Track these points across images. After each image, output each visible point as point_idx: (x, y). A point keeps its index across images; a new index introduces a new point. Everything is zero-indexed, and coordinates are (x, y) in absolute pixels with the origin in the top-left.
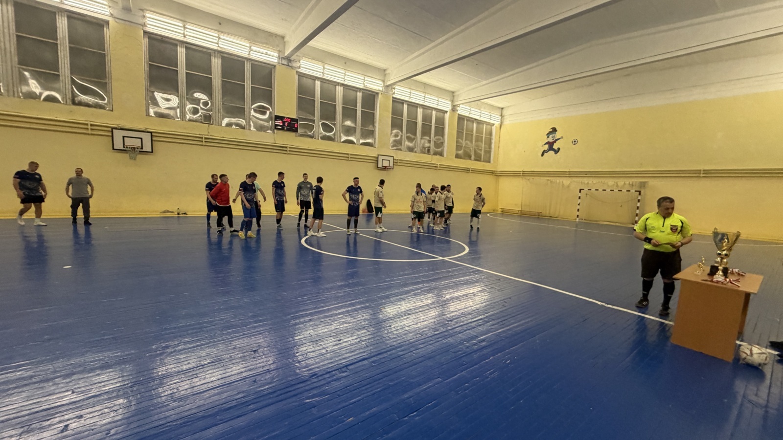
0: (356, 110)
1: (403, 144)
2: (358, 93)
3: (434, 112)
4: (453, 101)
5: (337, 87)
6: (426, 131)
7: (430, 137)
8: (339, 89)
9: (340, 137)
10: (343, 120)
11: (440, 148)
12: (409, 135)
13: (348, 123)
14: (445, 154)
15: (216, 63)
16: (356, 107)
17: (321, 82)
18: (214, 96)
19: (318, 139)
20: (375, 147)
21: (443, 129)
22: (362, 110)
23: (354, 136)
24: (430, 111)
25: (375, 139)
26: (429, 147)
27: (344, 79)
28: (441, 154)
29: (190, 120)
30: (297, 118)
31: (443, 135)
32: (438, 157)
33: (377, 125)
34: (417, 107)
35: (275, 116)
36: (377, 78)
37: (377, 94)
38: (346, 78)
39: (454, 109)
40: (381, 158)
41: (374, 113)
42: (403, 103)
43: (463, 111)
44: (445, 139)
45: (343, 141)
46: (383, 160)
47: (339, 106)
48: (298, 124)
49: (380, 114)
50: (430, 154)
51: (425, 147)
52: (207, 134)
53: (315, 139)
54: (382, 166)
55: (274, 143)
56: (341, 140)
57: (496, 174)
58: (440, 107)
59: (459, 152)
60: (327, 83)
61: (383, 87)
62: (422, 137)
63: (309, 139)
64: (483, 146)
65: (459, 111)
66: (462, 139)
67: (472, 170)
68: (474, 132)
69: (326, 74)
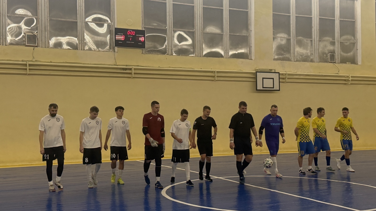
0: (223, 10)
1: (292, 51)
6: (327, 29)
7: (333, 37)
9: (202, 50)
10: (205, 25)
11: (350, 52)
12: (301, 37)
13: (212, 29)
14: (359, 59)
16: (222, 6)
18: (40, 11)
19: (172, 55)
20: (251, 59)
21: (353, 23)
22: (230, 10)
23: (220, 47)
25: (250, 47)
26: (333, 52)
28: (353, 61)
29: (11, 44)
30: (144, 29)
31: (353, 33)
32: (348, 65)
33: (252, 27)
35: (115, 28)
40: (260, 76)
41: (247, 12)
44: (358, 38)
45: (206, 54)
46: (263, 78)
47: (198, 7)
48: (144, 37)
49: (255, 12)
50: (335, 63)
51: (327, 52)
52: (31, 60)
53: (168, 55)
54: (263, 87)
55: (115, 65)
56: (202, 53)
62: (320, 38)
63: (160, 56)
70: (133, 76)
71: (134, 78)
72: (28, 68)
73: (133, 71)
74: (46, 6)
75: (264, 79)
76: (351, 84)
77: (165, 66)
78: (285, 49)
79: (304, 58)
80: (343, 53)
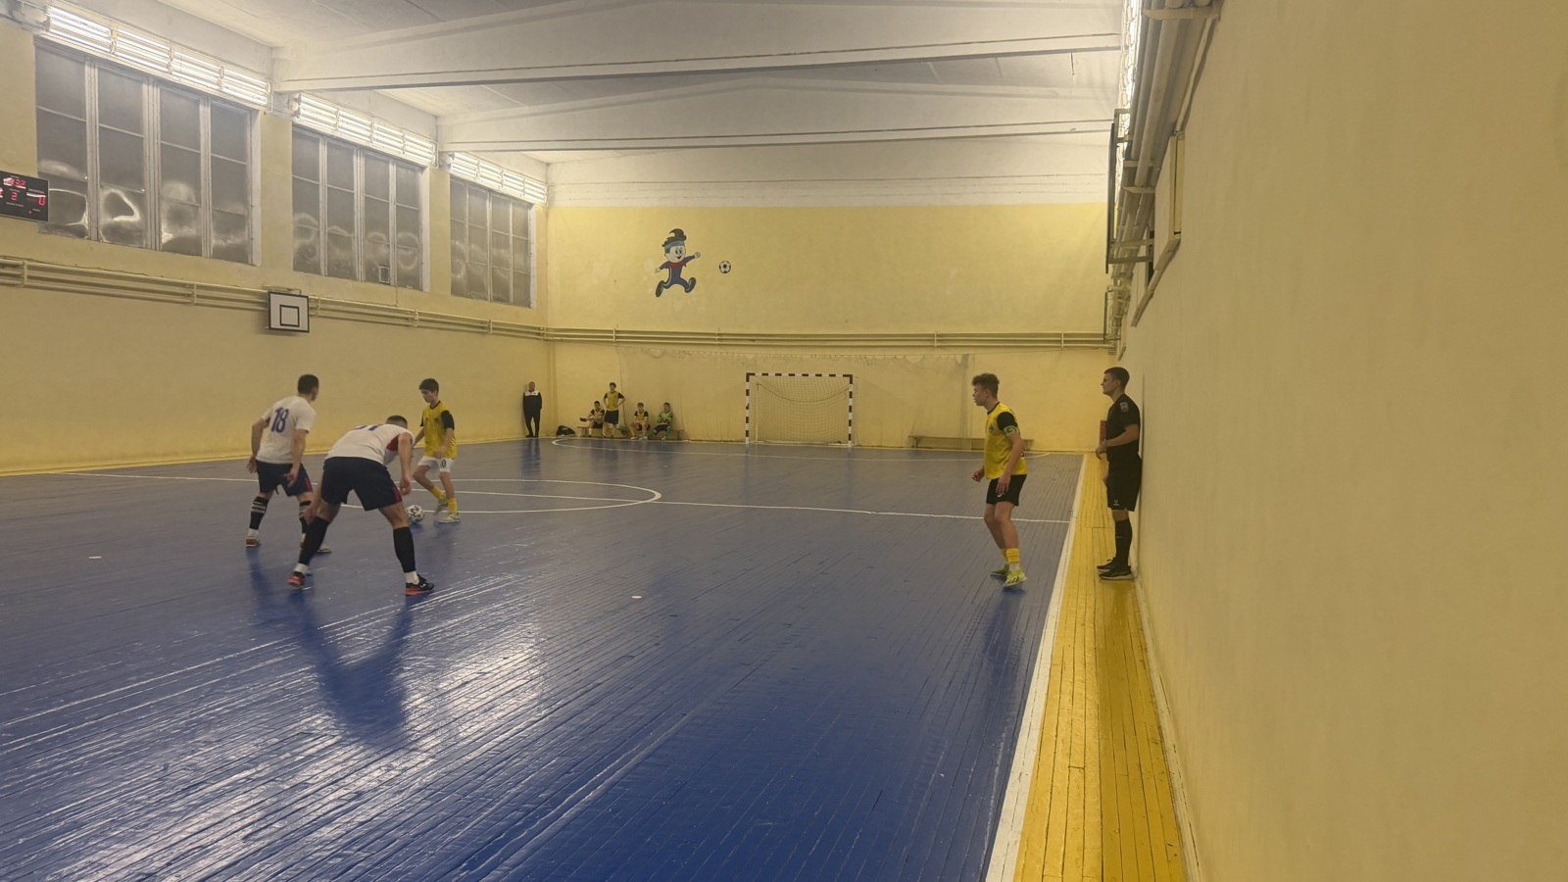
0: (198, 155)
1: (322, 254)
2: (201, 107)
3: (392, 169)
4: (436, 140)
5: (145, 87)
6: (376, 219)
7: (386, 232)
8: (151, 96)
9: (158, 233)
10: (166, 178)
11: (411, 264)
12: (335, 228)
13: (181, 191)
14: (426, 282)
16: (198, 148)
17: (99, 69)
19: (99, 241)
20: (252, 264)
21: (417, 213)
22: (212, 157)
24: (383, 164)
25: (251, 240)
26: (386, 264)
27: (168, 66)
28: (416, 284)
30: (40, 177)
31: (416, 229)
32: (408, 292)
33: (256, 200)
34: (350, 153)
36: (252, 68)
37: (253, 112)
38: (175, 65)
39: (441, 163)
40: (276, 300)
41: (244, 167)
42: (317, 141)
43: (463, 166)
44: (423, 242)
45: (165, 244)
47: (151, 143)
48: (45, 193)
49: (262, 171)
50: (389, 284)
51: (377, 263)
53: (90, 239)
54: (281, 325)
56: (160, 239)
57: (547, 338)
58: (408, 157)
59: (459, 276)
60: (114, 73)
61: (269, 97)
62: (366, 234)
63: (77, 242)
64: (511, 262)
65: (452, 168)
66: (462, 240)
67: (494, 329)
68: (488, 224)
69: (120, 51)
70: (26, 283)
71: (27, 287)
73: (27, 273)
75: (283, 308)
76: (419, 327)
77: (88, 264)
78: (310, 250)
79: (341, 270)
80: (402, 266)
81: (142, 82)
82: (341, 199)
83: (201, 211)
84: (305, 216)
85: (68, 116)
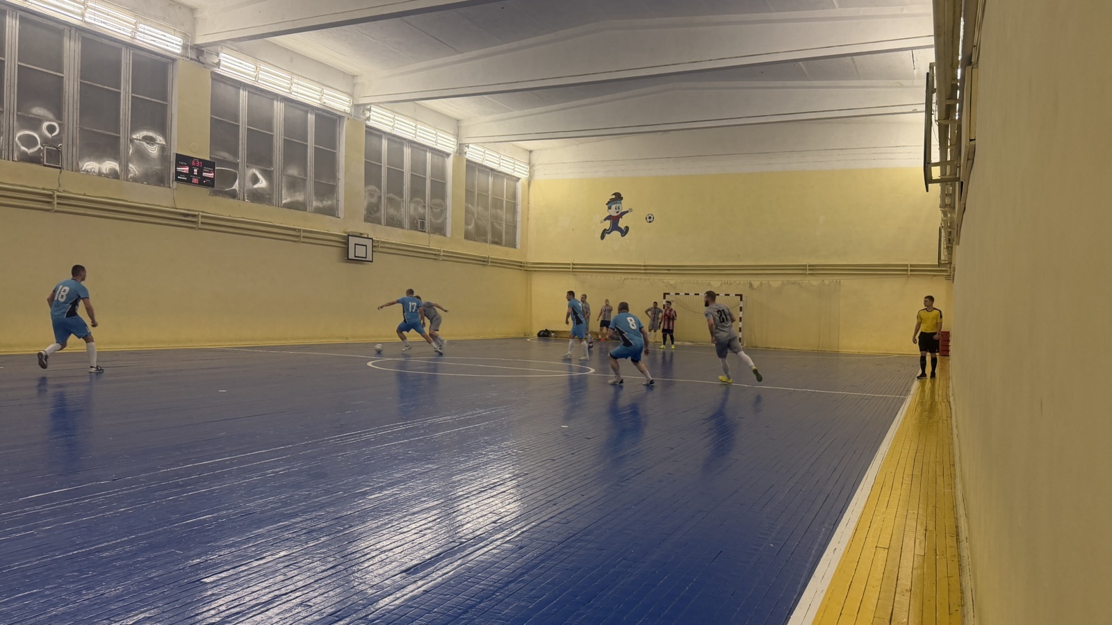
0: (306, 146)
1: (382, 211)
2: (309, 115)
3: (429, 155)
4: (457, 136)
5: (275, 102)
6: (417, 191)
7: (424, 199)
8: (279, 107)
9: (281, 197)
10: (287, 164)
11: (439, 219)
12: (391, 195)
13: (294, 171)
14: (449, 231)
15: (72, 50)
16: (307, 141)
17: (248, 91)
18: (66, 115)
19: (244, 200)
20: (338, 216)
21: (444, 185)
22: (315, 147)
23: (304, 195)
24: (423, 152)
25: (337, 201)
26: (423, 218)
27: (290, 89)
28: (442, 231)
29: (21, 159)
30: (209, 159)
31: (443, 197)
32: (437, 237)
33: (341, 175)
34: (402, 144)
35: (177, 154)
36: (341, 90)
37: (340, 117)
38: (294, 89)
39: (460, 151)
40: (352, 241)
41: (335, 153)
42: (380, 137)
43: (475, 154)
44: (448, 204)
45: (284, 204)
46: (356, 244)
47: (278, 138)
48: (214, 171)
49: (346, 156)
50: (424, 232)
51: (417, 218)
52: (56, 188)
53: (239, 199)
54: (355, 257)
55: (173, 208)
56: (281, 202)
57: (526, 269)
58: (439, 147)
59: (470, 227)
60: (258, 94)
61: (351, 107)
62: (411, 199)
63: (232, 201)
64: (504, 217)
65: (467, 155)
66: (473, 205)
67: (491, 262)
68: (490, 192)
69: (261, 80)
70: (200, 226)
71: (200, 229)
72: (56, 201)
73: (200, 220)
74: (75, 107)
75: (357, 246)
76: (443, 260)
77: (238, 216)
78: (375, 209)
79: (394, 223)
80: (433, 220)
81: (273, 99)
82: (396, 175)
83: (308, 183)
84: (372, 187)
85: (229, 121)
